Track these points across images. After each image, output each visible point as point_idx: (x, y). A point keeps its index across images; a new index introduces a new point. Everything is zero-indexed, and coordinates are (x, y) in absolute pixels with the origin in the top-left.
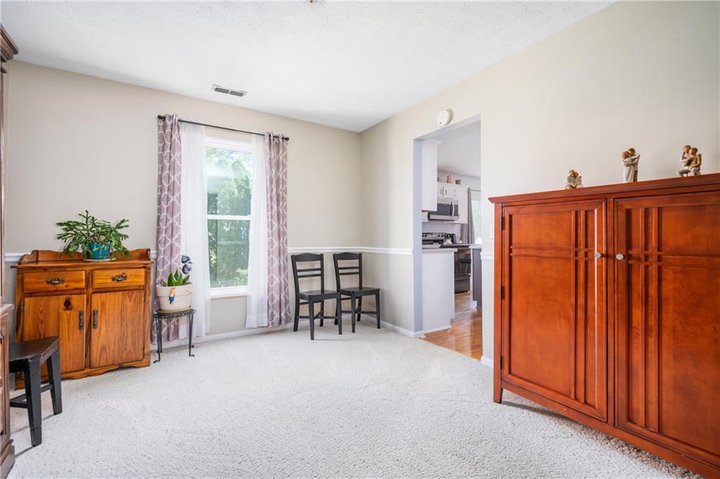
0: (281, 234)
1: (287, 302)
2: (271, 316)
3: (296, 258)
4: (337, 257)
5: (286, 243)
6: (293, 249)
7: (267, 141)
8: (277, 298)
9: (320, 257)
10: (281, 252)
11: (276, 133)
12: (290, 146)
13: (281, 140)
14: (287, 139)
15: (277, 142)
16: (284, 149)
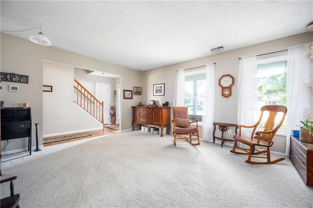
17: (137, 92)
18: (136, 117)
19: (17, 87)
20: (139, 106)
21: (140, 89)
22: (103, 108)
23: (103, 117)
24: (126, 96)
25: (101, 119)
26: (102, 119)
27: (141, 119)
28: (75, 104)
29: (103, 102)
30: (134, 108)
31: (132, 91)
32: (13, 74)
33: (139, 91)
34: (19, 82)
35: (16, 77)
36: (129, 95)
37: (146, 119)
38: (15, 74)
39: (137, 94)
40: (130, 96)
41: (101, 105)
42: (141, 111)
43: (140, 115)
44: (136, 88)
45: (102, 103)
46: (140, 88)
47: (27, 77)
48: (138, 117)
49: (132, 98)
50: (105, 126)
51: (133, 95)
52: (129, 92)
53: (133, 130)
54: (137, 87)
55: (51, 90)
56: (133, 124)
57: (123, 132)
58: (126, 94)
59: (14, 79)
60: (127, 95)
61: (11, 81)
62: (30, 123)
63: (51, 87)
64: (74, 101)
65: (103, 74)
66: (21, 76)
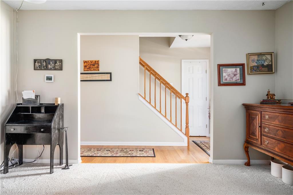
17: (258, 67)
18: (254, 134)
19: (52, 77)
20: (263, 102)
21: (269, 57)
22: (187, 105)
23: (187, 123)
24: (226, 80)
25: (185, 127)
26: (187, 127)
27: (266, 141)
28: (140, 98)
29: (187, 94)
30: (248, 108)
31: (243, 65)
32: (48, 59)
33: (266, 64)
34: (54, 69)
35: (51, 63)
36: (235, 75)
37: (282, 145)
38: (50, 59)
39: (260, 71)
40: (237, 78)
41: (183, 101)
42: (267, 117)
43: (265, 128)
44: (256, 58)
45: (185, 96)
46: (271, 54)
47: (61, 61)
48: (258, 133)
49: (243, 84)
50: (191, 139)
51: (247, 76)
52: (233, 70)
53: (248, 164)
54: (260, 55)
55: (110, 79)
56: (246, 150)
57: (216, 164)
58: (224, 74)
59: (49, 66)
60: (229, 75)
61: (46, 68)
62: (50, 126)
63: (111, 73)
64: (139, 94)
65: (186, 40)
66: (55, 61)
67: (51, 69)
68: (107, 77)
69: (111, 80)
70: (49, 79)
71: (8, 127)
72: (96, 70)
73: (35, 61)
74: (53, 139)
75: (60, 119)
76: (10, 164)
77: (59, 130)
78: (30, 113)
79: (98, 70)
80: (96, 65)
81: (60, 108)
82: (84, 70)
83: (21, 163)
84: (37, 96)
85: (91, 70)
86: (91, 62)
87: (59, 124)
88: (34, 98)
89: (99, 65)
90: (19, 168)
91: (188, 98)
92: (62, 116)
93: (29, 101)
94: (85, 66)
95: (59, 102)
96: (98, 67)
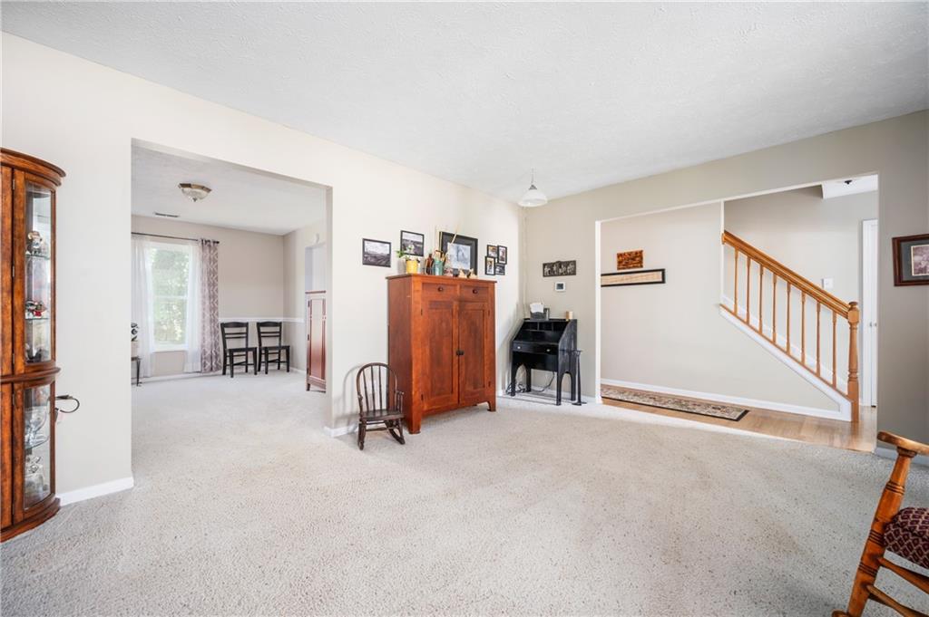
0: (214, 309)
1: (217, 356)
2: (205, 365)
3: (224, 326)
4: (260, 325)
5: (217, 315)
6: (222, 320)
7: (200, 244)
8: (209, 352)
9: (246, 325)
10: (213, 321)
11: (207, 239)
12: (220, 248)
13: (212, 244)
14: (218, 242)
15: (209, 245)
16: (216, 249)
19: (563, 284)
22: (853, 329)
23: (853, 370)
26: (853, 379)
28: (724, 312)
29: (853, 304)
32: (559, 262)
34: (566, 274)
35: (563, 266)
38: (561, 262)
45: (846, 307)
47: (574, 262)
55: (661, 280)
59: (560, 271)
61: (557, 274)
62: (557, 346)
63: (663, 271)
64: (721, 305)
65: (848, 182)
66: (567, 264)
67: (562, 274)
68: (657, 277)
69: (663, 282)
70: (560, 286)
71: (515, 345)
72: (637, 267)
73: (544, 265)
74: (560, 363)
75: (571, 339)
76: (517, 389)
77: (570, 352)
78: (538, 330)
79: (642, 266)
80: (637, 259)
81: (571, 326)
82: (619, 269)
83: (529, 390)
84: (545, 310)
85: (630, 268)
86: (630, 254)
87: (569, 345)
88: (542, 312)
89: (642, 258)
90: (526, 394)
91: (855, 312)
92: (574, 337)
93: (537, 315)
94: (620, 262)
95: (571, 318)
96: (641, 262)
